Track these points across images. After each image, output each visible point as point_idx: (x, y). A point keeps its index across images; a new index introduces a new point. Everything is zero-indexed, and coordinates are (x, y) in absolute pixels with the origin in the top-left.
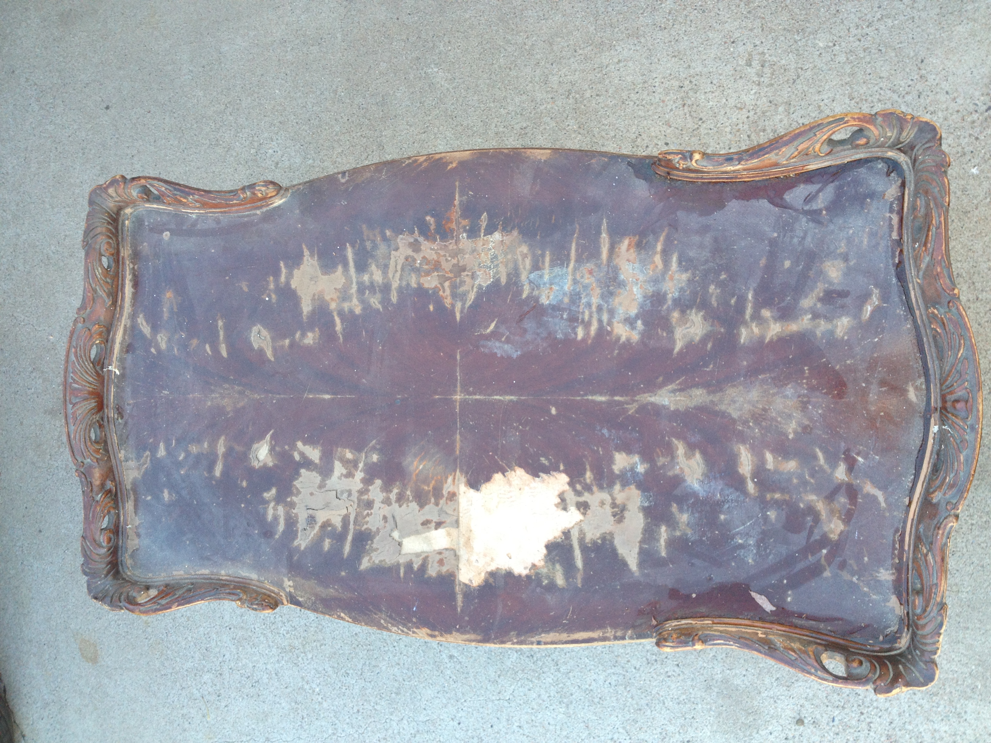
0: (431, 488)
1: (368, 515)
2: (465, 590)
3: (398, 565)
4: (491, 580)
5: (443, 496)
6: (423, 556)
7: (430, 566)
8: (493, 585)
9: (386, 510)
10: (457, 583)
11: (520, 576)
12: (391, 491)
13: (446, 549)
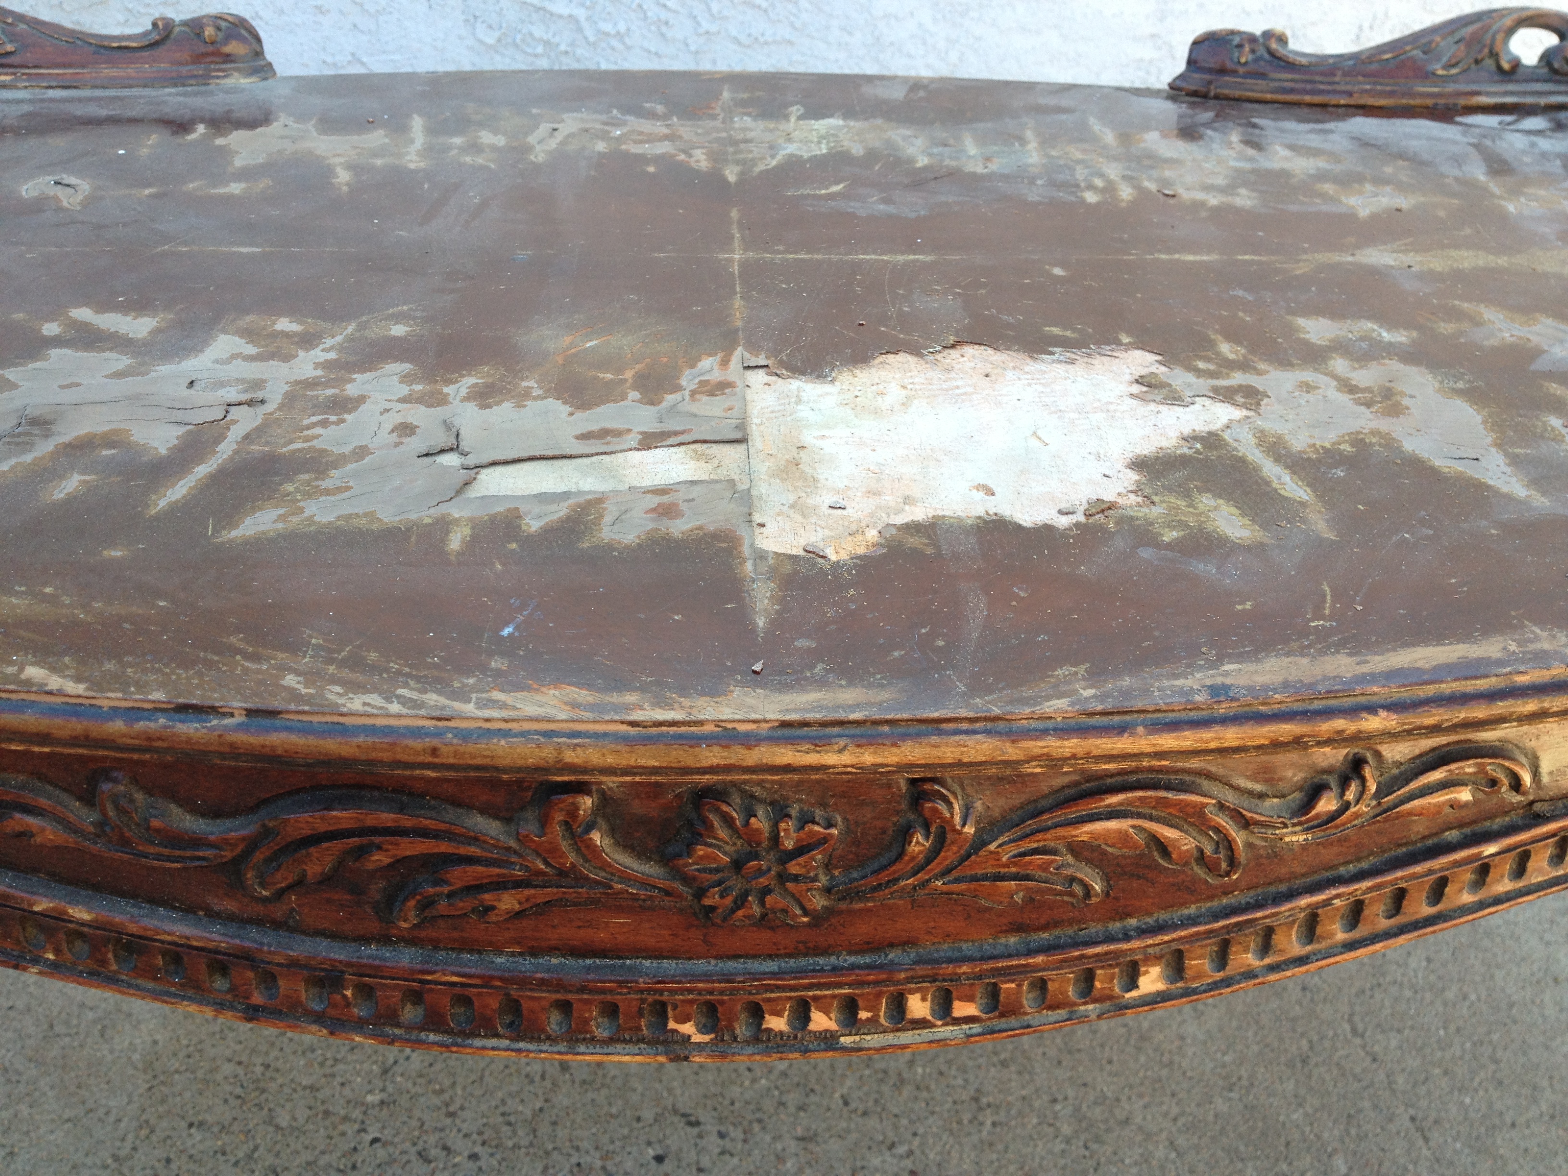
0: (629, 374)
1: (324, 424)
2: (788, 568)
3: (444, 525)
4: (914, 541)
5: (678, 388)
6: (581, 499)
7: (607, 519)
8: (929, 551)
9: (417, 414)
10: (746, 551)
11: (1047, 530)
12: (449, 382)
13: (693, 483)
